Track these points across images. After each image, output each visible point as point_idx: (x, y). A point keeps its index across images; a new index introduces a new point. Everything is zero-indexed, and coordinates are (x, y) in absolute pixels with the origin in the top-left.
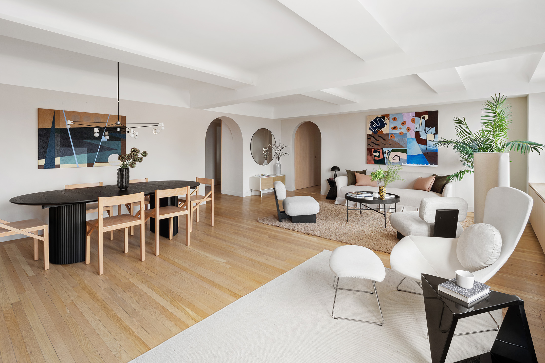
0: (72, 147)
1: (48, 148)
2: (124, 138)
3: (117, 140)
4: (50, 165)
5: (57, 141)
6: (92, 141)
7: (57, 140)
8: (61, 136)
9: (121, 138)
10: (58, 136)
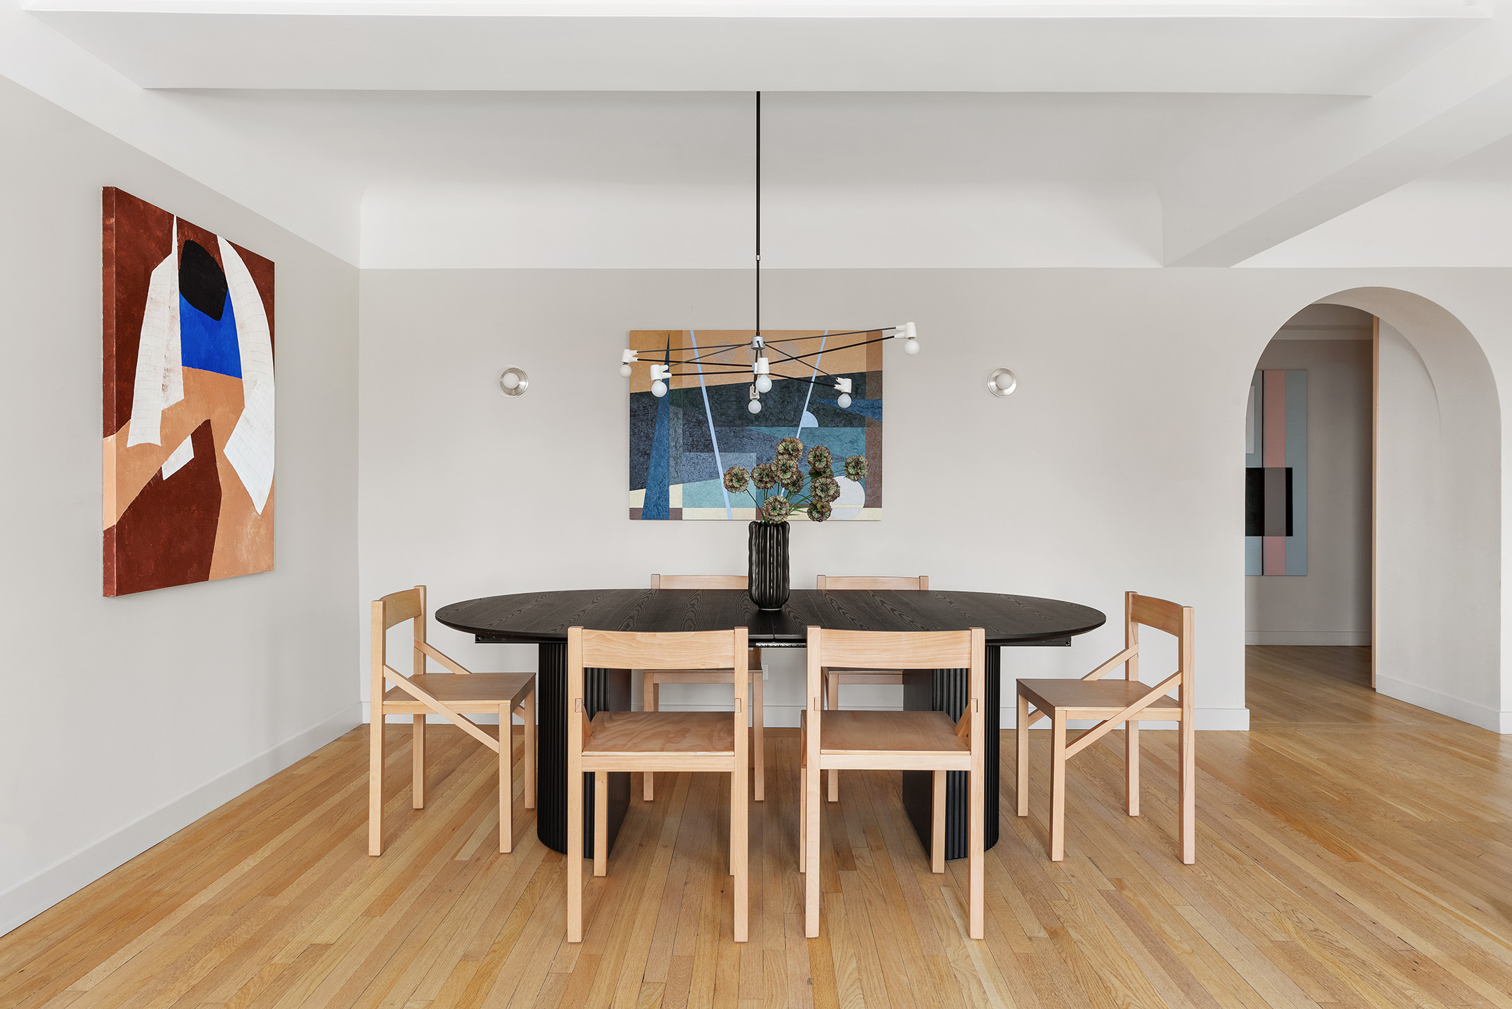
0: (714, 452)
1: (654, 454)
2: (874, 413)
3: (851, 425)
4: (657, 509)
5: (676, 432)
6: (771, 429)
7: (674, 429)
8: (684, 414)
9: (864, 418)
10: (676, 414)
